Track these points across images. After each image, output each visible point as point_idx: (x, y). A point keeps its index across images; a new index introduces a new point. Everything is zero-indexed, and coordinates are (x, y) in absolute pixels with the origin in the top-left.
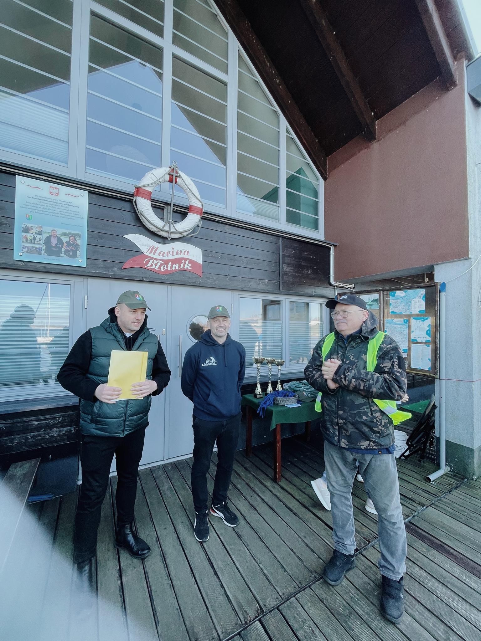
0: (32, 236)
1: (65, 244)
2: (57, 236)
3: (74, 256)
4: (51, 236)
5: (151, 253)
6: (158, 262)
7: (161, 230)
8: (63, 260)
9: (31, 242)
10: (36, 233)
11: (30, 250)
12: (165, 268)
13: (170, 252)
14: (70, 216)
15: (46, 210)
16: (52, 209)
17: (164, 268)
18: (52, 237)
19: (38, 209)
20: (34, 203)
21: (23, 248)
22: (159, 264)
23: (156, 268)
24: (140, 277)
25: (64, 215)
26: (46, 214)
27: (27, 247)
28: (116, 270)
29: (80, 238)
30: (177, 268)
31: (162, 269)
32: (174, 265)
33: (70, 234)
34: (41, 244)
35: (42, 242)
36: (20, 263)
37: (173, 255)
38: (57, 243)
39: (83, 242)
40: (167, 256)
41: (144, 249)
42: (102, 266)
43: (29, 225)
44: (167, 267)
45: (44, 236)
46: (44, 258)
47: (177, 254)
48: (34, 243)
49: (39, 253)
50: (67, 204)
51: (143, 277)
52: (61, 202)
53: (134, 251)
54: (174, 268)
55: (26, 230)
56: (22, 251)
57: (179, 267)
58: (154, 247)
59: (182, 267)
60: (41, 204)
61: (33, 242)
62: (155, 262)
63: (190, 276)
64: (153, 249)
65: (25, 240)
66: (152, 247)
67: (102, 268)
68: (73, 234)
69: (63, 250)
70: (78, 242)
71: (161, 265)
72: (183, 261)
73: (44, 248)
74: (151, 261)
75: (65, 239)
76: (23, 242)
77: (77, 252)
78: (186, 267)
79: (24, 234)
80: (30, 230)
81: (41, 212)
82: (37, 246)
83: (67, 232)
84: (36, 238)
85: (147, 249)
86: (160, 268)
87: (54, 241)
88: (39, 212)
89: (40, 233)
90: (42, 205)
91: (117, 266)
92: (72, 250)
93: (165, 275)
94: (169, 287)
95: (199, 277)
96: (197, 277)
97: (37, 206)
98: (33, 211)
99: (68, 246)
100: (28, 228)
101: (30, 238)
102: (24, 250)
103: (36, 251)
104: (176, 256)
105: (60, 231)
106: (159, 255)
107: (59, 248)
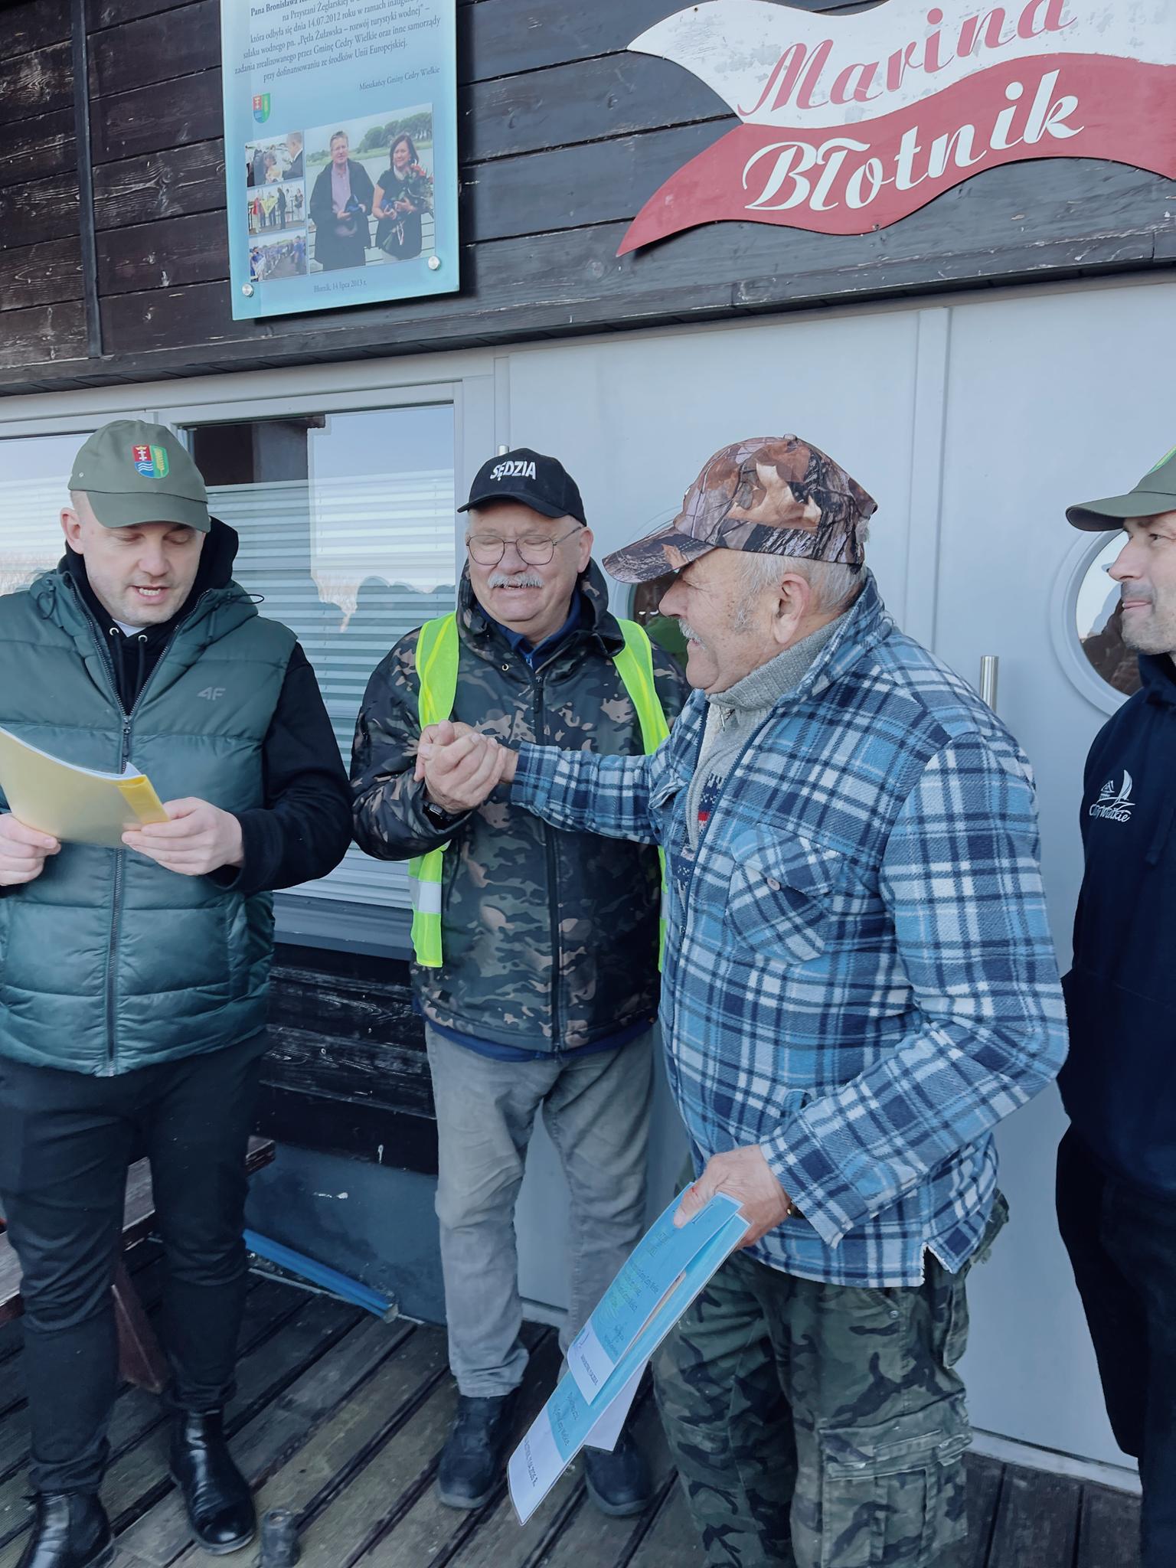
0: (273, 190)
1: (379, 192)
2: (349, 161)
3: (408, 248)
4: (329, 168)
5: (781, 101)
6: (827, 156)
10: (288, 176)
11: (274, 258)
12: (877, 182)
13: (912, 47)
14: (388, 33)
15: (311, 45)
16: (328, 27)
17: (866, 187)
18: (334, 172)
19: (285, 52)
20: (273, 34)
22: (837, 160)
23: (817, 204)
24: (717, 286)
25: (369, 37)
26: (311, 66)
28: (593, 282)
29: (430, 136)
30: (963, 159)
31: (853, 200)
32: (939, 146)
33: (391, 129)
35: (305, 210)
36: (262, 333)
37: (931, 64)
38: (352, 198)
39: (439, 160)
40: (893, 83)
41: (743, 90)
42: (534, 266)
43: (263, 144)
44: (890, 169)
45: (312, 172)
46: (317, 289)
47: (964, 49)
48: (283, 226)
49: (300, 269)
51: (735, 286)
54: (936, 168)
56: (253, 273)
57: (982, 140)
58: (801, 49)
59: (998, 141)
60: (293, 23)
62: (811, 156)
63: (1074, 193)
64: (796, 72)
65: (256, 224)
66: (787, 62)
67: (538, 277)
68: (405, 124)
69: (373, 228)
71: (853, 161)
72: (1014, 91)
73: (311, 239)
74: (786, 158)
75: (376, 166)
78: (1031, 135)
79: (252, 194)
81: (296, 63)
82: (289, 236)
83: (383, 122)
84: (288, 199)
85: (761, 79)
86: (837, 192)
87: (341, 191)
88: (287, 63)
89: (295, 172)
90: (297, 28)
91: (600, 248)
92: (403, 213)
93: (871, 238)
94: (933, 318)
95: (1146, 188)
96: (1137, 190)
97: (283, 39)
98: (273, 69)
99: (388, 199)
100: (262, 160)
101: (269, 204)
102: (260, 267)
103: (291, 260)
104: (955, 70)
105: (357, 130)
106: (837, 96)
107: (359, 219)
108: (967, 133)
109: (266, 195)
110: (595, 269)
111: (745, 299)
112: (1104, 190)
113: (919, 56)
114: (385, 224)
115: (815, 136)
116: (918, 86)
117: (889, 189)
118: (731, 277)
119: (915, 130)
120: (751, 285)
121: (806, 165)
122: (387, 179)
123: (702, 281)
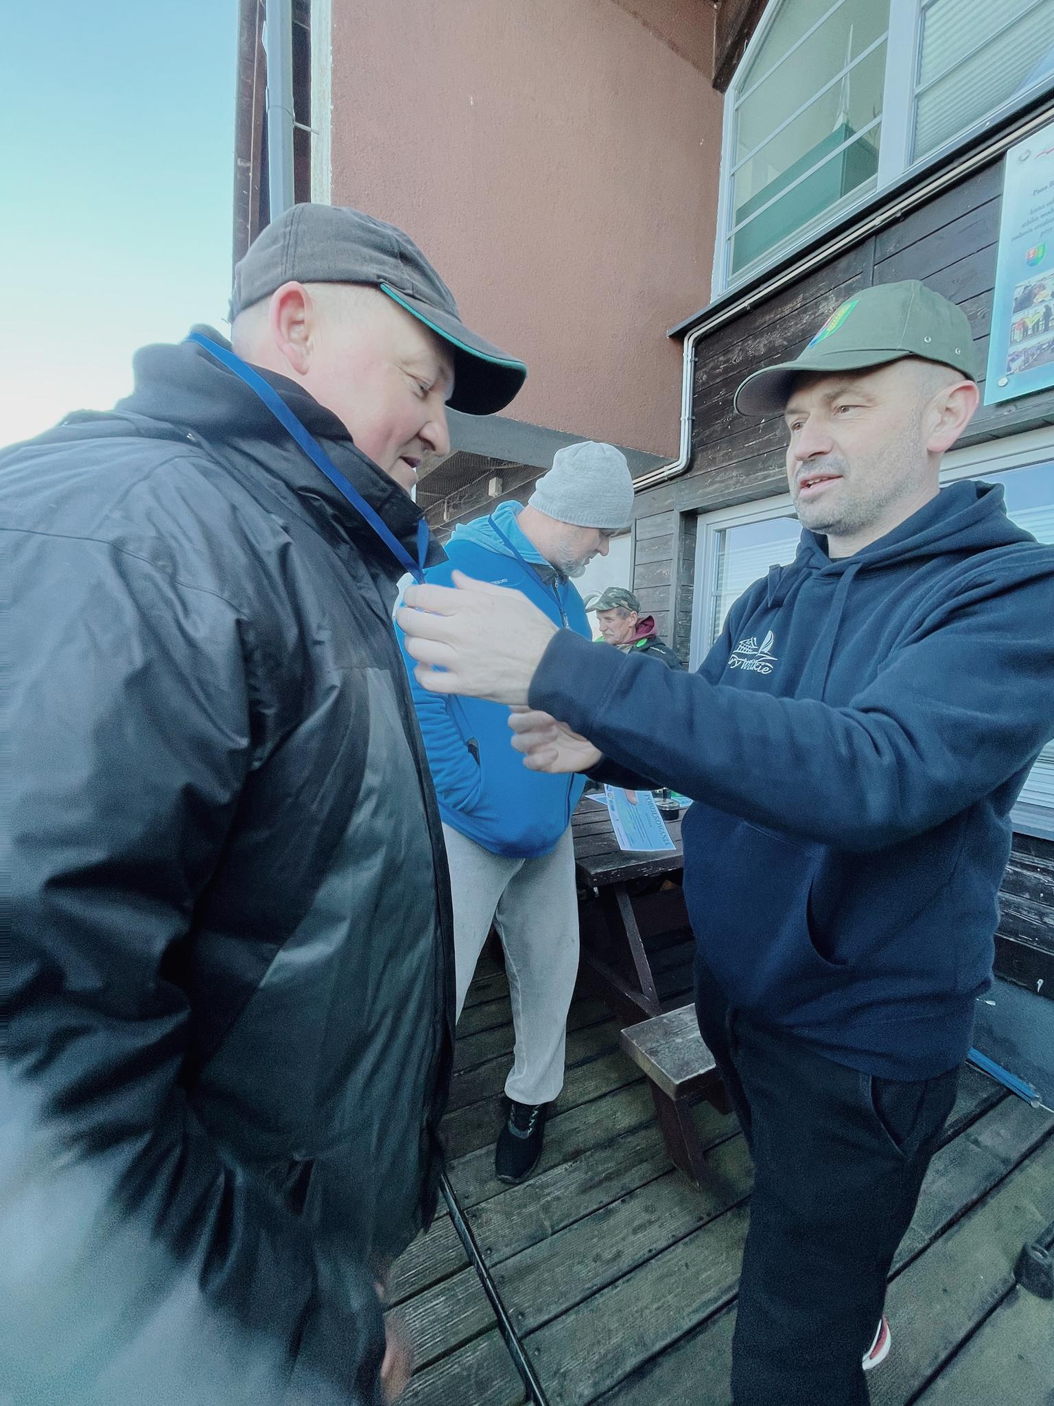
0: (1040, 308)
9: (1036, 331)
11: (1033, 355)
21: (1013, 360)
27: (1025, 351)
36: (1004, 411)
43: (1034, 281)
48: (1047, 329)
55: (1025, 302)
56: (1009, 369)
61: (1041, 328)
65: (1018, 335)
76: (1013, 342)
79: (1017, 318)
80: (1036, 295)
82: (1051, 336)
100: (1030, 292)
101: (1033, 319)
102: (1014, 366)
109: (1031, 314)
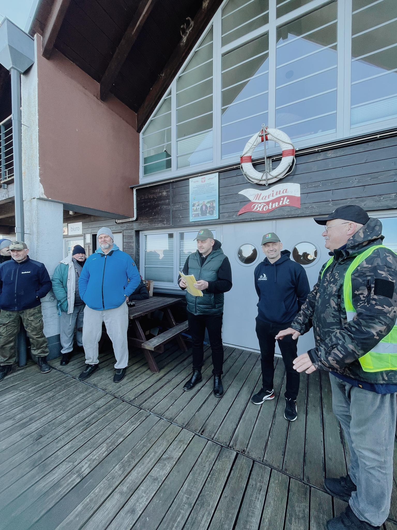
1: (209, 208)
2: (205, 205)
3: (212, 214)
4: (203, 205)
5: (256, 199)
6: (261, 205)
7: (260, 181)
8: (208, 217)
9: (195, 211)
10: (197, 206)
12: (267, 208)
14: (210, 191)
15: (200, 192)
16: (203, 190)
17: (266, 208)
20: (196, 190)
23: (260, 210)
24: (249, 218)
25: (208, 191)
26: (201, 194)
28: (235, 217)
31: (264, 210)
32: (274, 204)
33: (210, 201)
34: (199, 211)
35: (200, 209)
36: (193, 223)
39: (216, 205)
40: (269, 198)
41: (251, 198)
42: (227, 216)
44: (269, 207)
45: (201, 205)
47: (276, 194)
48: (197, 211)
49: (199, 216)
50: (209, 184)
51: (251, 218)
52: (206, 185)
53: (246, 201)
54: (274, 207)
56: (193, 216)
57: (279, 204)
58: (258, 194)
60: (198, 189)
62: (260, 205)
63: (289, 210)
64: (258, 196)
67: (227, 217)
68: (212, 201)
69: (208, 212)
70: (214, 205)
71: (264, 206)
72: (282, 199)
73: (200, 213)
74: (257, 205)
75: (208, 205)
76: (193, 212)
77: (214, 211)
80: (195, 205)
82: (197, 212)
83: (209, 200)
84: (197, 208)
85: (253, 197)
87: (204, 208)
88: (198, 194)
89: (198, 205)
91: (235, 214)
92: (212, 210)
93: (267, 214)
94: (274, 222)
95: (297, 209)
96: (296, 209)
97: (197, 191)
98: (196, 194)
99: (210, 209)
101: (195, 209)
103: (198, 215)
104: (275, 197)
105: (206, 201)
106: (262, 199)
107: (206, 211)
108: (277, 203)
109: (195, 208)
110: (234, 216)
111: (252, 220)
112: (292, 209)
113: (271, 195)
114: (209, 211)
115: (260, 203)
116: (271, 198)
117: (268, 209)
118: (251, 217)
119: (271, 203)
120: (253, 218)
121: (259, 206)
122: (210, 207)
123: (247, 218)
